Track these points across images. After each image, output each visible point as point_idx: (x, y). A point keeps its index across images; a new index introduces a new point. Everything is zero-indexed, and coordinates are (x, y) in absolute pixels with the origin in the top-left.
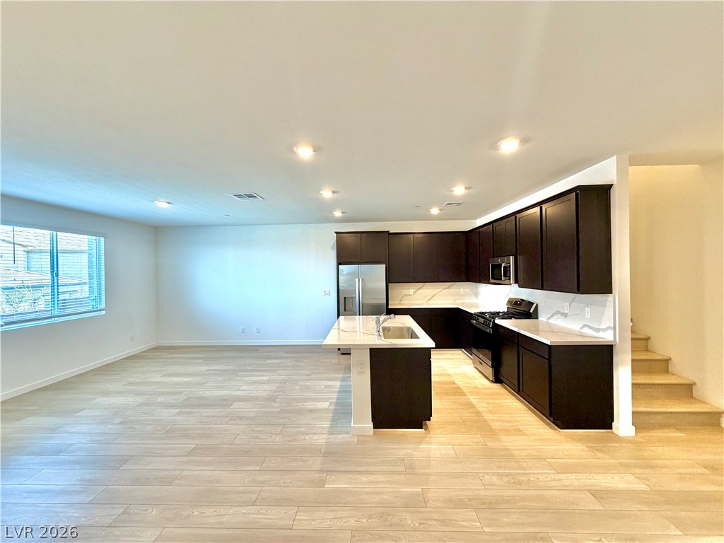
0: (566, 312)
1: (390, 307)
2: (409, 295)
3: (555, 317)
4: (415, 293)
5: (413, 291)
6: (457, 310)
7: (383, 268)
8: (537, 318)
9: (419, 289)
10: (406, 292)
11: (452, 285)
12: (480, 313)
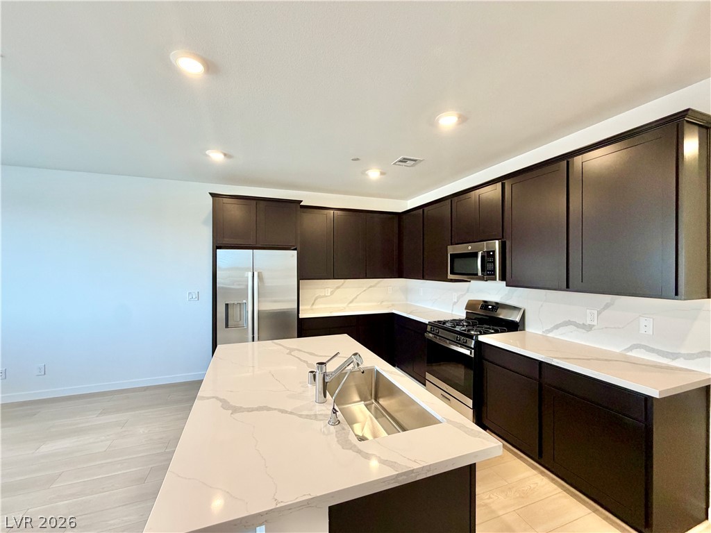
0: (589, 322)
1: (301, 316)
2: (325, 296)
3: (562, 329)
4: (332, 293)
5: (330, 290)
6: (391, 317)
7: (293, 256)
8: (523, 329)
9: (338, 288)
10: (319, 292)
11: (379, 282)
12: (438, 322)
